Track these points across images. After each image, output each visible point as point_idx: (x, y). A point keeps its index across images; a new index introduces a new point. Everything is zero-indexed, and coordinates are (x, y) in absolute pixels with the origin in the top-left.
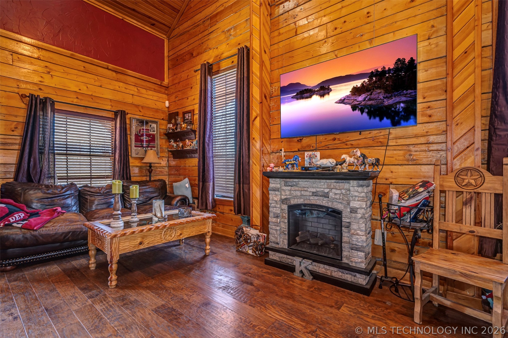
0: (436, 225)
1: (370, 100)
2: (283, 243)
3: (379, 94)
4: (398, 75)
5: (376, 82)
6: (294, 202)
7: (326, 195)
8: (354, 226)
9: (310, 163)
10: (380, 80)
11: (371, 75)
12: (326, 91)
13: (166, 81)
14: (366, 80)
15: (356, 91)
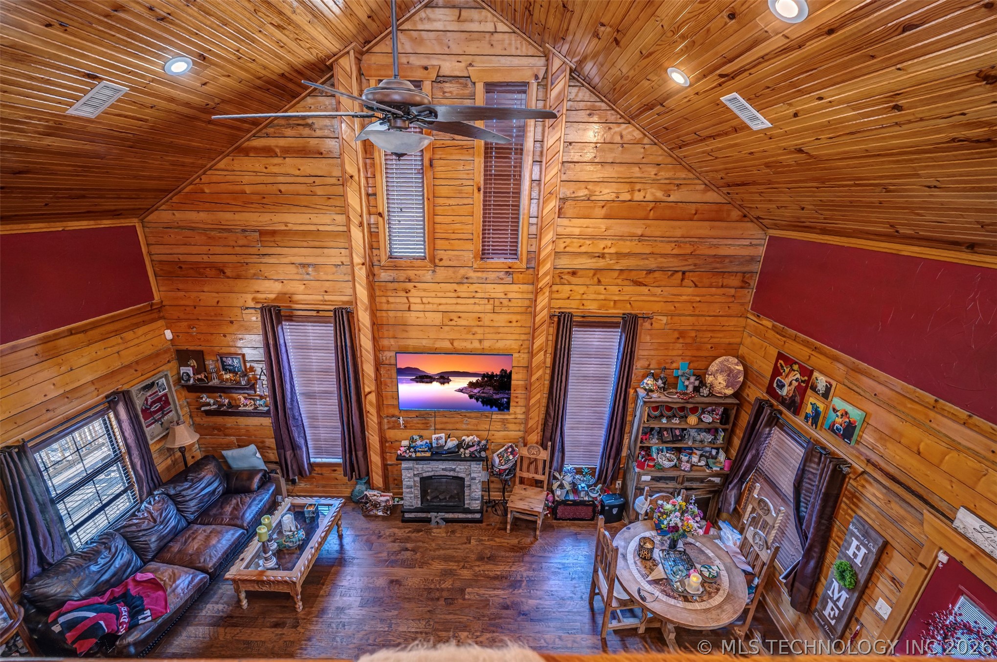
0: (518, 475)
1: (483, 393)
2: (417, 503)
3: (489, 391)
4: (502, 380)
5: (487, 381)
6: (425, 475)
7: (454, 470)
8: (473, 487)
9: (437, 444)
10: (490, 380)
11: (484, 376)
12: (446, 380)
13: (157, 298)
14: (480, 379)
15: (471, 385)
